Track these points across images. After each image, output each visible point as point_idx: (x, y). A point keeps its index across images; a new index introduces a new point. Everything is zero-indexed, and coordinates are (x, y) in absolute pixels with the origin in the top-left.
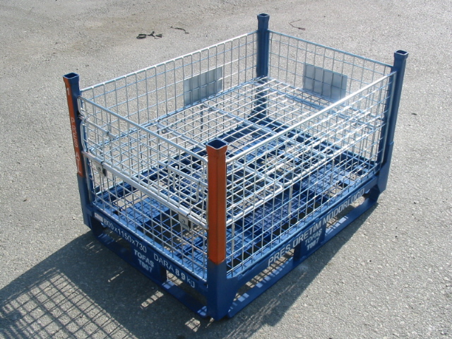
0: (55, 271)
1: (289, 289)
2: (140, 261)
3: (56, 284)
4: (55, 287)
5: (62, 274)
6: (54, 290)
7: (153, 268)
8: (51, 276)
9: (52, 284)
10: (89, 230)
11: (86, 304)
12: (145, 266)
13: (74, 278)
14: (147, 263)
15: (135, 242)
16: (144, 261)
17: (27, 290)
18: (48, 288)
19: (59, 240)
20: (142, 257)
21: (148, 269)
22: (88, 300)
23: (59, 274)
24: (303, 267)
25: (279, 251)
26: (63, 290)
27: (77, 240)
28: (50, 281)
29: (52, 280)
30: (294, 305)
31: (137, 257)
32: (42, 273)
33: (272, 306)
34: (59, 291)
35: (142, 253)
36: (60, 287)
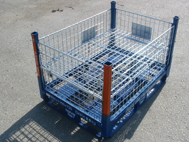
0: (30, 120)
1: (134, 122)
2: (68, 114)
3: (32, 126)
4: (31, 127)
5: (34, 121)
6: (31, 129)
7: (75, 117)
8: (29, 122)
9: (30, 126)
10: (43, 100)
11: (46, 134)
12: (71, 116)
13: (39, 123)
14: (72, 115)
15: (66, 106)
16: (70, 114)
17: (19, 129)
18: (28, 128)
19: (30, 106)
20: (70, 112)
21: (72, 117)
22: (47, 132)
23: (33, 121)
24: (139, 112)
25: (130, 107)
26: (35, 129)
27: (38, 105)
28: (29, 125)
29: (30, 124)
30: (137, 130)
31: (67, 112)
32: (25, 121)
33: (128, 130)
34: (34, 129)
35: (70, 110)
36: (34, 127)
